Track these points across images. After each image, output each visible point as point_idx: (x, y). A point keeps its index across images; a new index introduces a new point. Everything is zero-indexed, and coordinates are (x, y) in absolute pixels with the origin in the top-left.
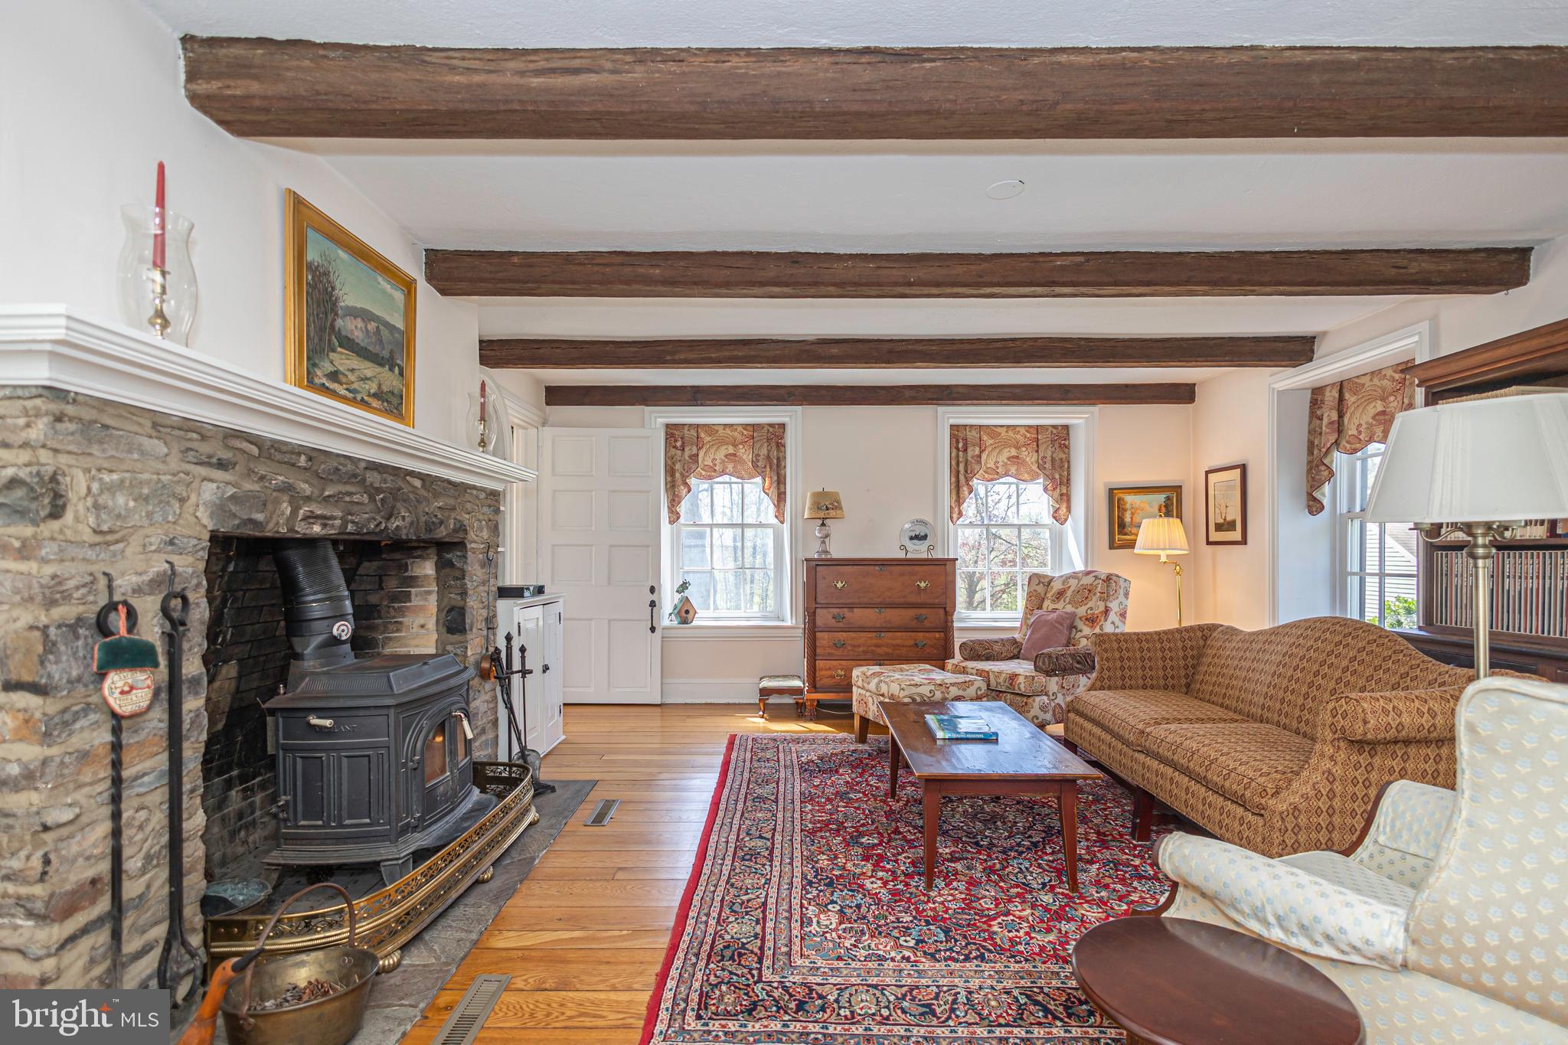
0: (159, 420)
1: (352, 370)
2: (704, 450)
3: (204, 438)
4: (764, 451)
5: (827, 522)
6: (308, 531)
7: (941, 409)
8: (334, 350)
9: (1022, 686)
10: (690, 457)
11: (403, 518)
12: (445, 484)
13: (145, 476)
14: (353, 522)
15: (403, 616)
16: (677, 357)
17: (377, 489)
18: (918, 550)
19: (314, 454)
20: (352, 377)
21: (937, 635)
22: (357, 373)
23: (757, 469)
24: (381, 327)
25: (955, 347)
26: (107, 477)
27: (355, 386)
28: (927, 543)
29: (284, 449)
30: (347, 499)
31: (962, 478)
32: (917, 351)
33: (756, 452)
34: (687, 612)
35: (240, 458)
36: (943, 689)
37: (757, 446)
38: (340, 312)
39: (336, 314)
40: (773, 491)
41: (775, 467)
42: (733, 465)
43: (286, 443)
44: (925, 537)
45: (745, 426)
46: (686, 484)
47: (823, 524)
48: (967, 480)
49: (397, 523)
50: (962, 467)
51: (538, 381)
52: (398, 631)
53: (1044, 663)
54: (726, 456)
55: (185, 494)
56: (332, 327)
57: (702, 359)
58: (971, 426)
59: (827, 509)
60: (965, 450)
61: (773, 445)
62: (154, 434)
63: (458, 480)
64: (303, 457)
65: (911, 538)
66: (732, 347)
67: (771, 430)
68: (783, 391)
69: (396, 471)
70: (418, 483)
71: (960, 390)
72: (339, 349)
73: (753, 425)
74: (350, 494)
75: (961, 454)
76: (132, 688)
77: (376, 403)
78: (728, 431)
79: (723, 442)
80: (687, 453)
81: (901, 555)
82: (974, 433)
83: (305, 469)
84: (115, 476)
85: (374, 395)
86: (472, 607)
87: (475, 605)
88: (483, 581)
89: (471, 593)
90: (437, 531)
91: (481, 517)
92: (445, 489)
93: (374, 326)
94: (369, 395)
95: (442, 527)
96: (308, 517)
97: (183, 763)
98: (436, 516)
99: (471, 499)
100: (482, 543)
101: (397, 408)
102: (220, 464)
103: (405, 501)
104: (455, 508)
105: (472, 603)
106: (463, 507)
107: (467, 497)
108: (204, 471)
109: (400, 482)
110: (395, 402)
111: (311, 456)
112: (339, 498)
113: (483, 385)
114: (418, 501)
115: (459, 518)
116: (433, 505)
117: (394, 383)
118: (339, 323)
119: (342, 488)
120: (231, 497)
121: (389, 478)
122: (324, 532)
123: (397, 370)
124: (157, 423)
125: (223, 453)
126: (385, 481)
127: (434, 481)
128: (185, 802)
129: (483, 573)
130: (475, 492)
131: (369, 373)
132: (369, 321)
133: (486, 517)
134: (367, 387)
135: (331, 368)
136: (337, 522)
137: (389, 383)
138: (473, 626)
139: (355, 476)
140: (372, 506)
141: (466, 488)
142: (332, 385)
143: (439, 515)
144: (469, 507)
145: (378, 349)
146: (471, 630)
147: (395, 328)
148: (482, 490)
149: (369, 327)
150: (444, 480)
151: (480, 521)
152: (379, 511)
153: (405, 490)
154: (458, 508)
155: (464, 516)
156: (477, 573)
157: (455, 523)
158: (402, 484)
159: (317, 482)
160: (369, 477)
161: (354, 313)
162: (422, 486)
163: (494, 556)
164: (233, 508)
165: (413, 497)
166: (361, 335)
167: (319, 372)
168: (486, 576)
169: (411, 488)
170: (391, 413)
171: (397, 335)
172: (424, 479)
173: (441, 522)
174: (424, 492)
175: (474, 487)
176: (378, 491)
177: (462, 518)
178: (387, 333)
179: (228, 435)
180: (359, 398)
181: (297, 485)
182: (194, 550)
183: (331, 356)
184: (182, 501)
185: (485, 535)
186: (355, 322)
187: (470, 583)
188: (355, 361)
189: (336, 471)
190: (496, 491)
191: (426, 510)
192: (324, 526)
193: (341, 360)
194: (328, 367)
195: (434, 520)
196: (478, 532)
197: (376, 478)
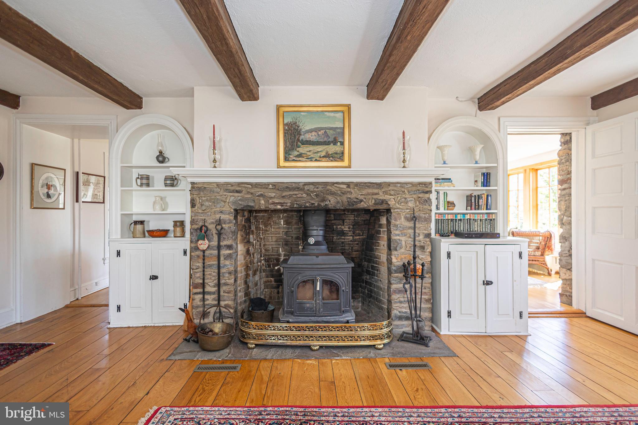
0: (218, 184)
1: (310, 151)
3: (232, 186)
6: (275, 208)
8: (299, 147)
11: (330, 201)
12: (370, 184)
13: (213, 197)
14: (297, 204)
15: (379, 240)
17: (311, 191)
19: (275, 184)
20: (308, 153)
22: (312, 152)
24: (327, 131)
26: (203, 199)
27: (312, 156)
29: (261, 184)
30: (295, 196)
35: (243, 189)
38: (302, 133)
39: (301, 135)
43: (262, 183)
49: (326, 203)
52: (378, 246)
55: (225, 200)
56: (298, 140)
62: (217, 187)
63: (380, 182)
64: (270, 186)
69: (326, 184)
70: (345, 186)
72: (302, 146)
74: (296, 195)
77: (324, 159)
83: (272, 189)
84: (205, 198)
85: (323, 157)
86: (399, 240)
87: (403, 239)
88: (410, 228)
89: (397, 232)
90: (359, 205)
91: (407, 196)
92: (369, 187)
93: (323, 131)
94: (320, 157)
95: (362, 203)
96: (273, 203)
97: (225, 265)
98: (357, 199)
99: (395, 189)
100: (407, 209)
101: (340, 158)
102: (237, 192)
103: (333, 194)
104: (378, 194)
105: (398, 237)
106: (385, 193)
107: (390, 188)
108: (231, 194)
109: (329, 187)
110: (338, 156)
111: (274, 185)
112: (291, 196)
113: (404, 133)
114: (343, 193)
115: (381, 198)
116: (355, 194)
117: (337, 149)
118: (302, 137)
119: (291, 193)
120: (240, 200)
121: (320, 186)
122: (282, 208)
123: (339, 144)
124: (218, 185)
125: (238, 189)
126: (317, 188)
127: (357, 184)
128: (227, 275)
129: (411, 224)
130: (399, 185)
131: (319, 150)
132: (320, 131)
133: (414, 196)
134: (319, 155)
135: (298, 153)
136: (289, 204)
137: (333, 150)
138: (401, 248)
139: (298, 188)
140: (309, 197)
141: (389, 184)
142: (298, 159)
143: (361, 197)
144: (392, 192)
145: (326, 139)
146: (396, 250)
147: (337, 128)
148: (406, 183)
149: (320, 133)
150: (366, 183)
151: (405, 199)
152: (313, 199)
153: (333, 190)
154: (381, 193)
155: (387, 197)
156: (403, 223)
157: (375, 201)
158: (330, 188)
159: (278, 192)
160: (306, 188)
161: (311, 131)
162: (347, 187)
163: (424, 215)
164: (240, 203)
165: (339, 192)
166: (314, 138)
167: (291, 156)
168: (412, 225)
169: (337, 189)
170: (335, 161)
171: (339, 130)
172: (348, 185)
173: (361, 201)
174: (349, 190)
175: (398, 183)
176: (313, 192)
177: (384, 198)
178: (331, 132)
179: (239, 184)
180: (314, 160)
181: (266, 194)
182: (229, 214)
183: (297, 149)
184: (225, 202)
185: (411, 204)
186: (310, 134)
187: (395, 228)
188: (311, 148)
189: (287, 187)
190: (425, 182)
191: (350, 196)
192: (282, 206)
193: (303, 149)
194: (296, 153)
195: (355, 200)
196: (403, 204)
197: (311, 188)
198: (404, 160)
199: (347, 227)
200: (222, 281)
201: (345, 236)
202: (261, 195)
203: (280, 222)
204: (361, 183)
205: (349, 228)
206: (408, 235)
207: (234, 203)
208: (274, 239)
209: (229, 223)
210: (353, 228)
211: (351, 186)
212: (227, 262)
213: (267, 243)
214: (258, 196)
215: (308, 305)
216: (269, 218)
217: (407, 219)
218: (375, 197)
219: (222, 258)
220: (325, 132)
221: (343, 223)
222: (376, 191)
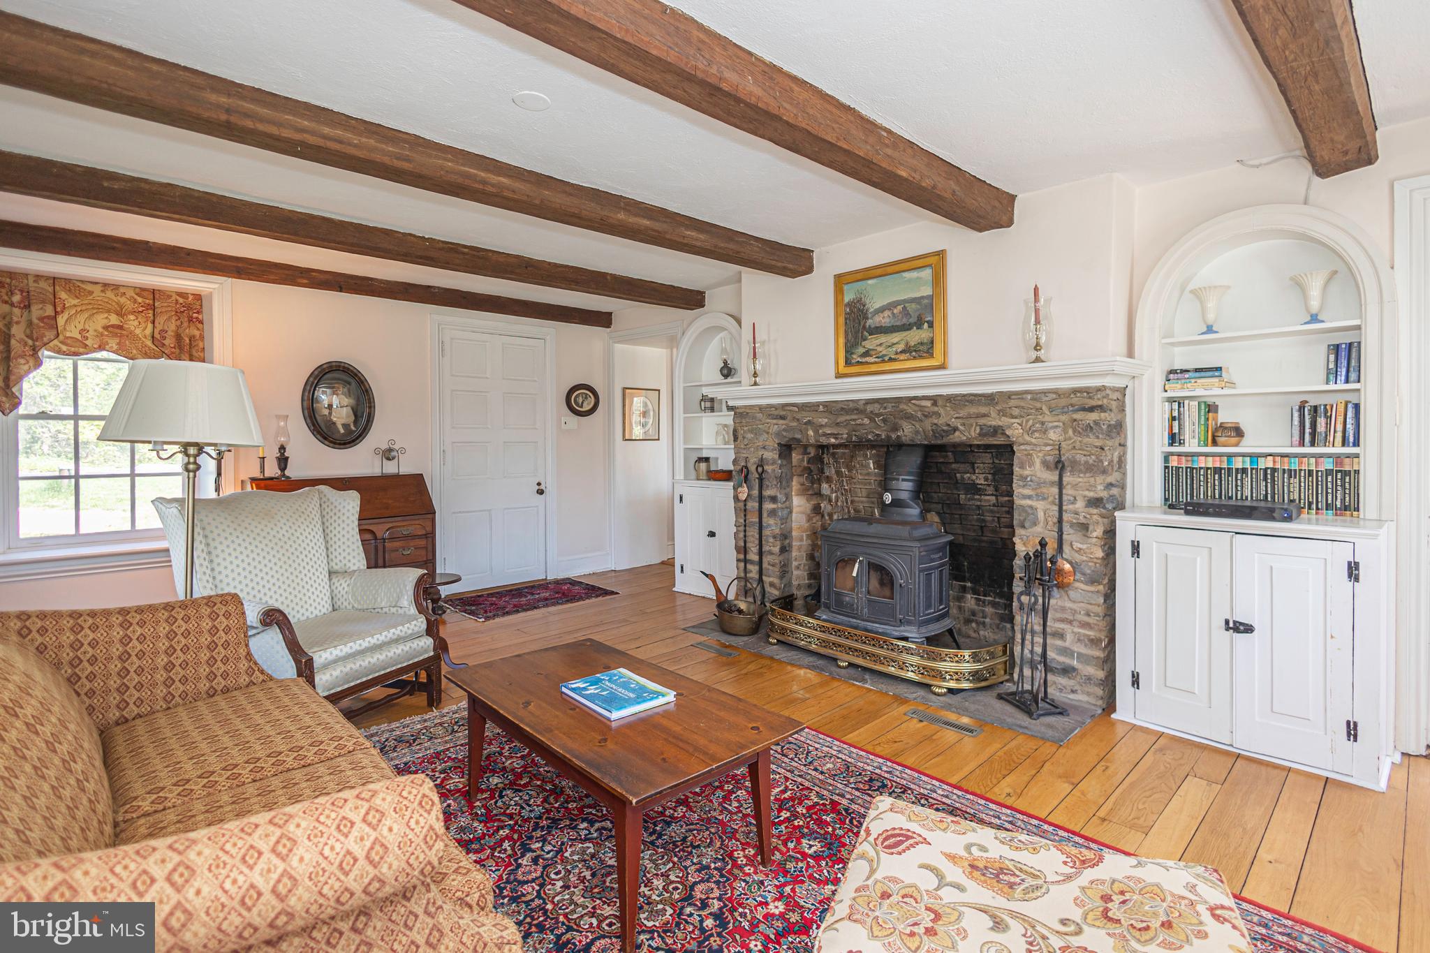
1: (881, 344)
3: (776, 409)
6: (827, 442)
8: (866, 339)
11: (904, 430)
12: (973, 398)
13: (755, 426)
14: (855, 435)
17: (876, 414)
20: (879, 349)
22: (884, 345)
24: (907, 305)
26: (745, 429)
27: (884, 353)
29: (810, 405)
30: (853, 423)
35: (789, 413)
38: (869, 316)
39: (868, 318)
43: (811, 403)
49: (898, 434)
55: (769, 431)
56: (864, 327)
62: (760, 412)
63: (990, 392)
64: (821, 407)
69: (898, 400)
70: (928, 403)
72: (870, 337)
74: (854, 420)
77: (902, 357)
83: (824, 412)
84: (748, 428)
85: (901, 352)
86: (1031, 507)
87: (1040, 505)
88: (1052, 483)
89: (1027, 492)
90: (951, 436)
91: (1047, 418)
92: (971, 402)
93: (900, 308)
94: (897, 353)
95: (957, 433)
96: (825, 435)
97: (769, 525)
98: (949, 425)
99: (1022, 404)
100: (1047, 445)
101: (927, 352)
102: (783, 418)
103: (908, 418)
104: (984, 416)
105: (1029, 502)
106: (1002, 413)
107: (1012, 403)
108: (775, 421)
109: (902, 406)
110: (925, 348)
111: (827, 405)
112: (847, 423)
113: (1036, 290)
114: (926, 416)
115: (994, 423)
116: (946, 417)
117: (923, 336)
118: (869, 322)
119: (848, 417)
120: (784, 430)
121: (890, 405)
122: (837, 442)
123: (926, 325)
124: (761, 408)
125: (782, 413)
126: (885, 408)
127: (950, 399)
128: (771, 540)
129: (1054, 477)
130: (1029, 397)
131: (895, 340)
132: (895, 307)
133: (1064, 418)
134: (894, 349)
135: (864, 350)
136: (845, 436)
137: (917, 338)
138: (1035, 524)
139: (857, 409)
140: (873, 424)
141: (1009, 395)
142: (864, 360)
143: (954, 422)
144: (1016, 412)
145: (905, 321)
146: (1023, 527)
147: (922, 298)
148: (1045, 392)
149: (895, 311)
150: (964, 396)
151: (1043, 423)
152: (878, 427)
153: (910, 410)
154: (993, 414)
155: (1004, 421)
156: (1039, 474)
157: (981, 429)
158: (905, 407)
159: (831, 416)
160: (869, 408)
161: (881, 310)
162: (933, 405)
163: (1083, 459)
164: (784, 434)
165: (919, 414)
166: (887, 320)
167: (854, 356)
168: (1056, 478)
169: (917, 408)
170: (921, 357)
171: (926, 301)
172: (934, 400)
173: (955, 429)
174: (936, 409)
175: (1027, 392)
176: (878, 415)
177: (1000, 424)
178: (914, 306)
179: (784, 406)
180: (886, 358)
181: (815, 420)
182: (773, 450)
183: (863, 343)
184: (768, 433)
185: (1053, 435)
186: (881, 315)
187: (1021, 483)
188: (883, 339)
189: (842, 409)
190: (1089, 388)
191: (936, 421)
192: (836, 438)
193: (872, 343)
194: (861, 350)
195: (945, 428)
196: (1037, 435)
197: (876, 408)
198: (1038, 344)
200: (765, 548)
202: (809, 422)
203: (869, 464)
204: (957, 395)
206: (1051, 499)
207: (778, 434)
209: (772, 464)
211: (940, 402)
212: (772, 521)
214: (806, 424)
215: (847, 599)
217: (1045, 464)
218: (982, 421)
219: (765, 515)
220: (904, 308)
222: (983, 410)
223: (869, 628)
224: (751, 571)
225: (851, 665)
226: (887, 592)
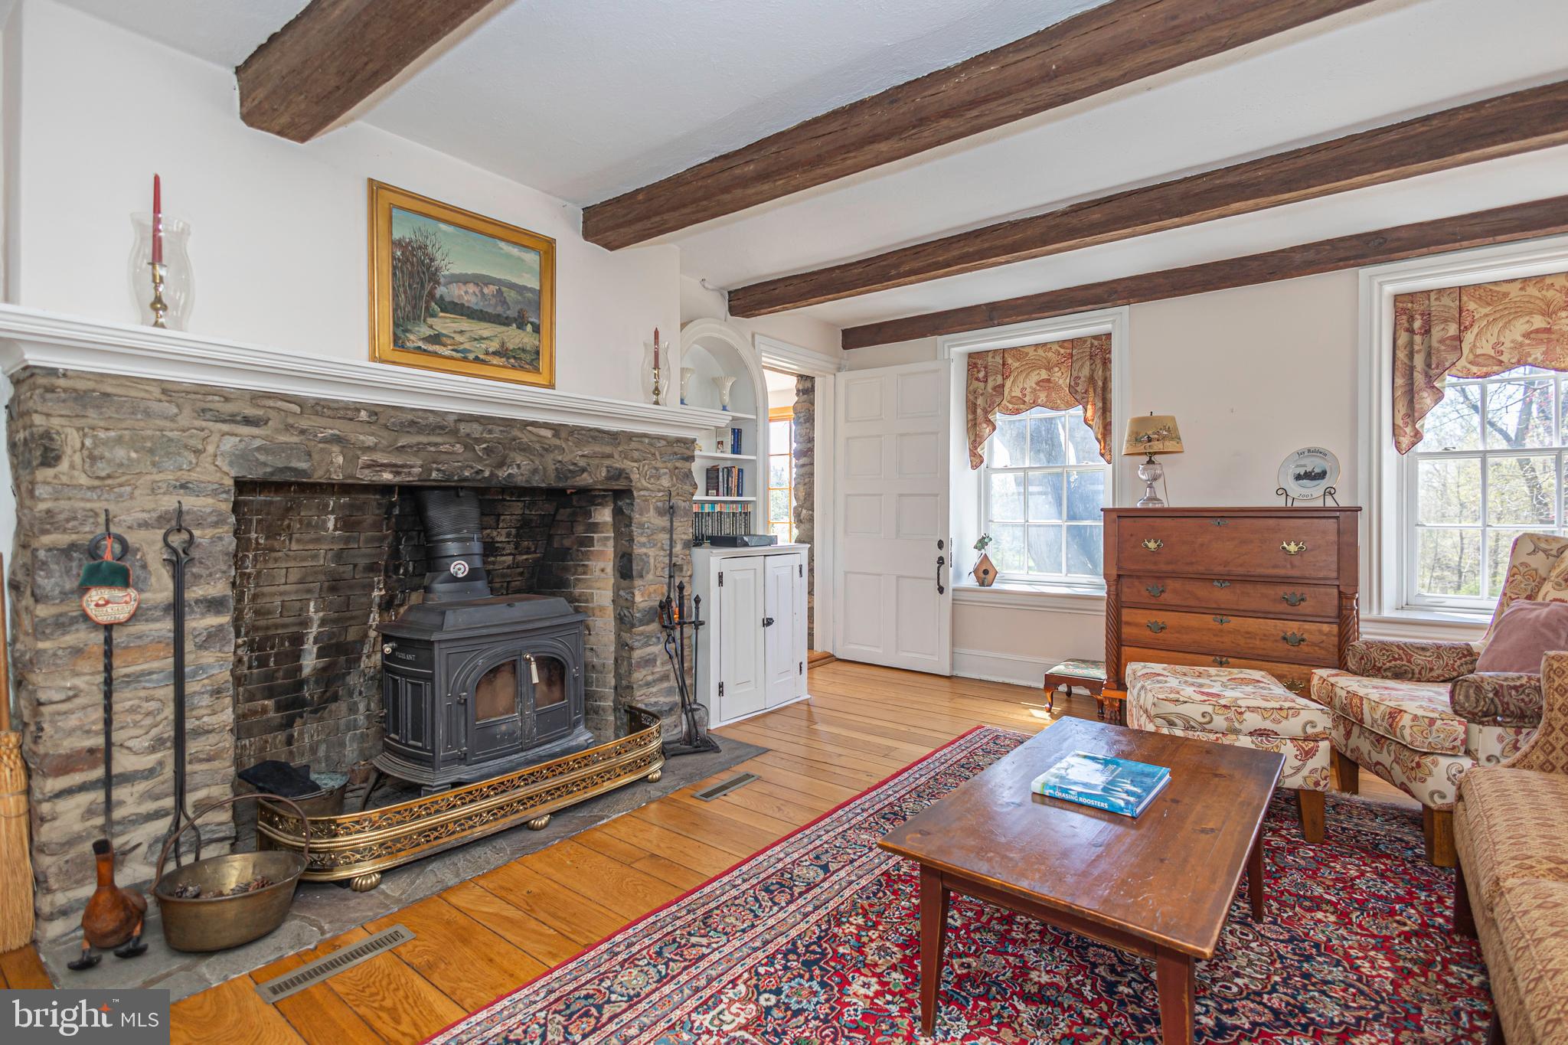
0: (164, 386)
1: (461, 332)
2: (1012, 378)
3: (227, 399)
4: (1086, 372)
5: (1156, 458)
6: (374, 479)
7: (1364, 272)
8: (433, 316)
9: (1407, 732)
10: (994, 389)
11: (519, 466)
12: (597, 434)
13: (149, 433)
14: (438, 470)
15: (589, 560)
16: (902, 270)
17: (476, 439)
18: (1310, 495)
19: (377, 409)
20: (458, 338)
21: (1325, 628)
22: (467, 335)
23: (1077, 397)
24: (504, 289)
25: (1301, 162)
26: (102, 435)
27: (467, 346)
28: (1323, 484)
29: (335, 405)
30: (432, 449)
31: (1419, 378)
32: (1232, 186)
33: (1075, 374)
34: (986, 572)
35: (272, 414)
36: (1231, 714)
37: (1076, 366)
38: (442, 280)
39: (438, 283)
40: (1097, 423)
41: (1099, 391)
42: (1048, 395)
43: (337, 401)
44: (1322, 475)
45: (1062, 343)
46: (989, 421)
47: (1150, 462)
48: (1429, 379)
49: (510, 471)
50: (1419, 361)
51: (829, 325)
52: (585, 573)
53: (1467, 697)
54: (1037, 384)
55: (200, 447)
56: (431, 295)
57: (929, 265)
58: (1440, 291)
59: (1150, 440)
60: (1427, 331)
61: (1098, 361)
62: (164, 398)
63: (615, 429)
64: (363, 413)
65: (1298, 477)
66: (962, 244)
67: (1096, 343)
68: (1099, 291)
69: (509, 423)
70: (548, 433)
71: (1403, 234)
72: (441, 314)
73: (1072, 340)
74: (436, 445)
75: (1418, 339)
76: (107, 602)
77: (496, 361)
78: (1040, 352)
79: (1034, 367)
80: (991, 384)
81: (1280, 502)
82: (1446, 301)
83: (368, 422)
84: (112, 434)
85: (494, 353)
86: (646, 554)
87: (651, 552)
88: (663, 529)
89: (643, 539)
90: (578, 478)
91: (659, 465)
92: (594, 438)
93: (493, 288)
94: (487, 353)
95: (585, 475)
96: (372, 465)
97: (201, 668)
98: (575, 464)
99: (641, 447)
100: (659, 491)
101: (531, 364)
102: (248, 421)
103: (524, 450)
104: (610, 456)
105: (644, 550)
106: (625, 456)
107: (633, 445)
108: (225, 427)
109: (516, 433)
110: (528, 358)
111: (375, 411)
112: (419, 448)
113: (656, 333)
114: (546, 450)
115: (617, 465)
116: (574, 454)
117: (526, 340)
118: (441, 291)
119: (423, 439)
120: (259, 449)
121: (497, 429)
122: (398, 479)
123: (529, 327)
124: (167, 390)
125: (251, 412)
126: (490, 432)
127: (573, 431)
128: (206, 700)
129: (663, 522)
130: (647, 440)
131: (486, 333)
132: (486, 285)
133: (669, 465)
134: (484, 346)
135: (429, 332)
136: (417, 470)
137: (517, 340)
138: (648, 573)
139: (442, 428)
140: (469, 455)
141: (630, 436)
142: (431, 348)
143: (582, 463)
144: (636, 455)
145: (499, 310)
146: (641, 577)
147: (525, 288)
148: (659, 438)
149: (486, 291)
150: (591, 430)
151: (657, 469)
152: (480, 459)
153: (525, 440)
154: (616, 456)
155: (627, 465)
156: (652, 520)
157: (608, 471)
158: (519, 434)
159: (385, 434)
160: (464, 428)
161: (463, 279)
162: (554, 436)
163: (683, 504)
164: (262, 458)
165: (537, 446)
166: (473, 299)
167: (412, 337)
168: (668, 524)
169: (534, 438)
170: (522, 368)
171: (530, 295)
172: (556, 429)
173: (584, 470)
174: (558, 442)
175: (645, 435)
176: (478, 441)
177: (623, 466)
178: (513, 294)
179: (256, 397)
180: (471, 356)
181: (352, 437)
182: (215, 493)
183: (430, 320)
184: (197, 452)
185: (665, 482)
186: (464, 288)
187: (640, 531)
188: (465, 324)
189: (412, 423)
190: (686, 439)
191: (560, 458)
192: (397, 473)
193: (444, 324)
194: (426, 331)
195: (571, 467)
196: (652, 480)
197: (476, 430)
198: (657, 389)
199: (504, 532)
200: (189, 725)
201: (496, 556)
202: (337, 440)
203: (325, 522)
204: (583, 428)
205: (508, 535)
206: (659, 545)
207: (241, 457)
208: (294, 576)
209: (215, 524)
210: (517, 536)
211: (563, 435)
212: (208, 657)
213: (266, 589)
214: (325, 440)
215: (504, 728)
216: (288, 510)
217: (661, 513)
218: (607, 462)
219: (189, 646)
220: (499, 291)
221: (498, 522)
222: (608, 450)
223: (543, 753)
224: (121, 803)
225: (554, 814)
226: (557, 693)
